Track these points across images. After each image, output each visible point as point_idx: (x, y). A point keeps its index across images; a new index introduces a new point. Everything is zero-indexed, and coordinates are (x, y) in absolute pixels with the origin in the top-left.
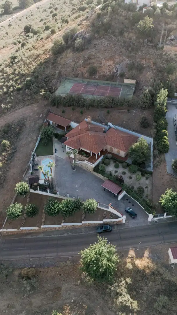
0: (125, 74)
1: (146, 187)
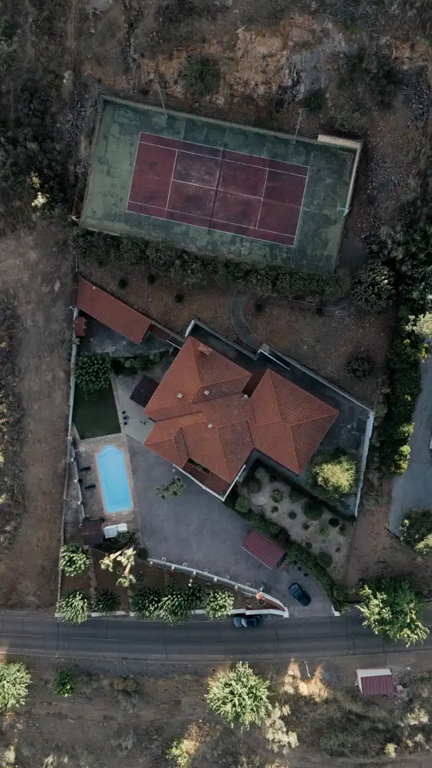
0: (326, 99)
1: (338, 550)
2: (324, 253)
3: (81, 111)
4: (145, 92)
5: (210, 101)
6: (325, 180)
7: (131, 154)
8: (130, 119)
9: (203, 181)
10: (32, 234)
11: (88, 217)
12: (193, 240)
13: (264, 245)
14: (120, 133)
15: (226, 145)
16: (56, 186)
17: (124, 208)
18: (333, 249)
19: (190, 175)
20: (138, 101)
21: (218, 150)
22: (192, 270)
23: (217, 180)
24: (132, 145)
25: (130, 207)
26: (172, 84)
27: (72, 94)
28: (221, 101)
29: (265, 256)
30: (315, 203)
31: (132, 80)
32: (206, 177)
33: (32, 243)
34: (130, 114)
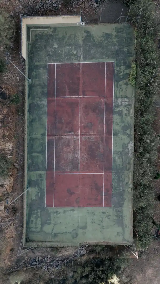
2: (114, 36)
3: (39, 260)
4: (14, 210)
5: (12, 154)
6: (55, 48)
7: (64, 212)
8: (36, 219)
9: (75, 148)
10: (135, 277)
11: (124, 238)
12: (125, 146)
13: (117, 87)
14: (49, 224)
15: (43, 135)
16: (101, 269)
17: (109, 210)
18: (110, 28)
19: (73, 160)
20: (22, 214)
21: (48, 140)
22: (151, 142)
23: (73, 136)
24: (57, 212)
25: (108, 204)
26: (4, 189)
27: (26, 271)
28: (9, 146)
29: (127, 84)
30: (75, 52)
31: (7, 224)
32: (72, 146)
33: (141, 275)
34: (33, 218)
